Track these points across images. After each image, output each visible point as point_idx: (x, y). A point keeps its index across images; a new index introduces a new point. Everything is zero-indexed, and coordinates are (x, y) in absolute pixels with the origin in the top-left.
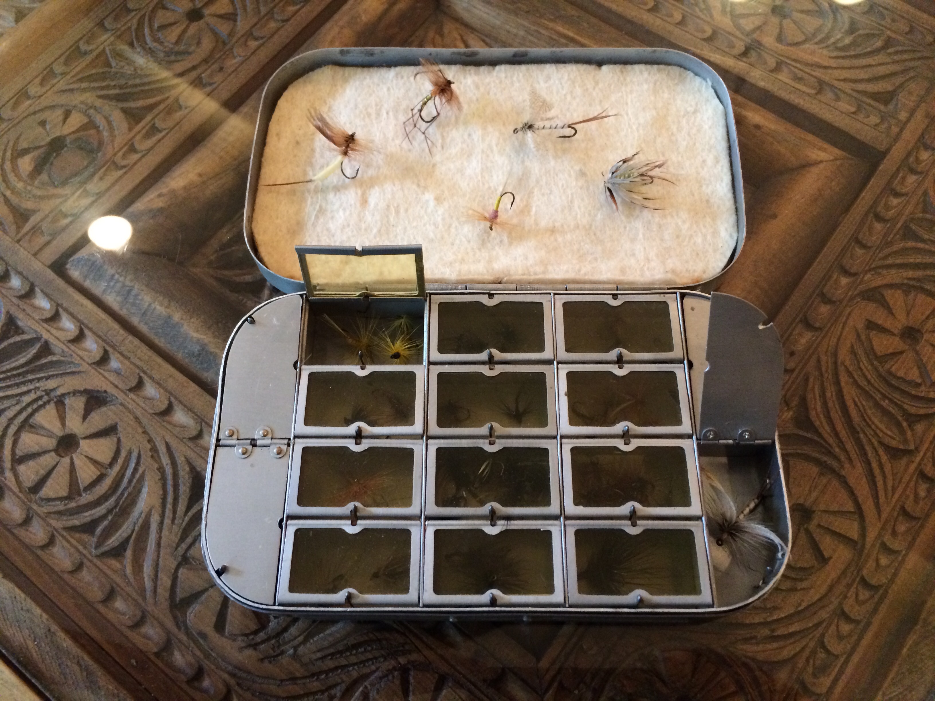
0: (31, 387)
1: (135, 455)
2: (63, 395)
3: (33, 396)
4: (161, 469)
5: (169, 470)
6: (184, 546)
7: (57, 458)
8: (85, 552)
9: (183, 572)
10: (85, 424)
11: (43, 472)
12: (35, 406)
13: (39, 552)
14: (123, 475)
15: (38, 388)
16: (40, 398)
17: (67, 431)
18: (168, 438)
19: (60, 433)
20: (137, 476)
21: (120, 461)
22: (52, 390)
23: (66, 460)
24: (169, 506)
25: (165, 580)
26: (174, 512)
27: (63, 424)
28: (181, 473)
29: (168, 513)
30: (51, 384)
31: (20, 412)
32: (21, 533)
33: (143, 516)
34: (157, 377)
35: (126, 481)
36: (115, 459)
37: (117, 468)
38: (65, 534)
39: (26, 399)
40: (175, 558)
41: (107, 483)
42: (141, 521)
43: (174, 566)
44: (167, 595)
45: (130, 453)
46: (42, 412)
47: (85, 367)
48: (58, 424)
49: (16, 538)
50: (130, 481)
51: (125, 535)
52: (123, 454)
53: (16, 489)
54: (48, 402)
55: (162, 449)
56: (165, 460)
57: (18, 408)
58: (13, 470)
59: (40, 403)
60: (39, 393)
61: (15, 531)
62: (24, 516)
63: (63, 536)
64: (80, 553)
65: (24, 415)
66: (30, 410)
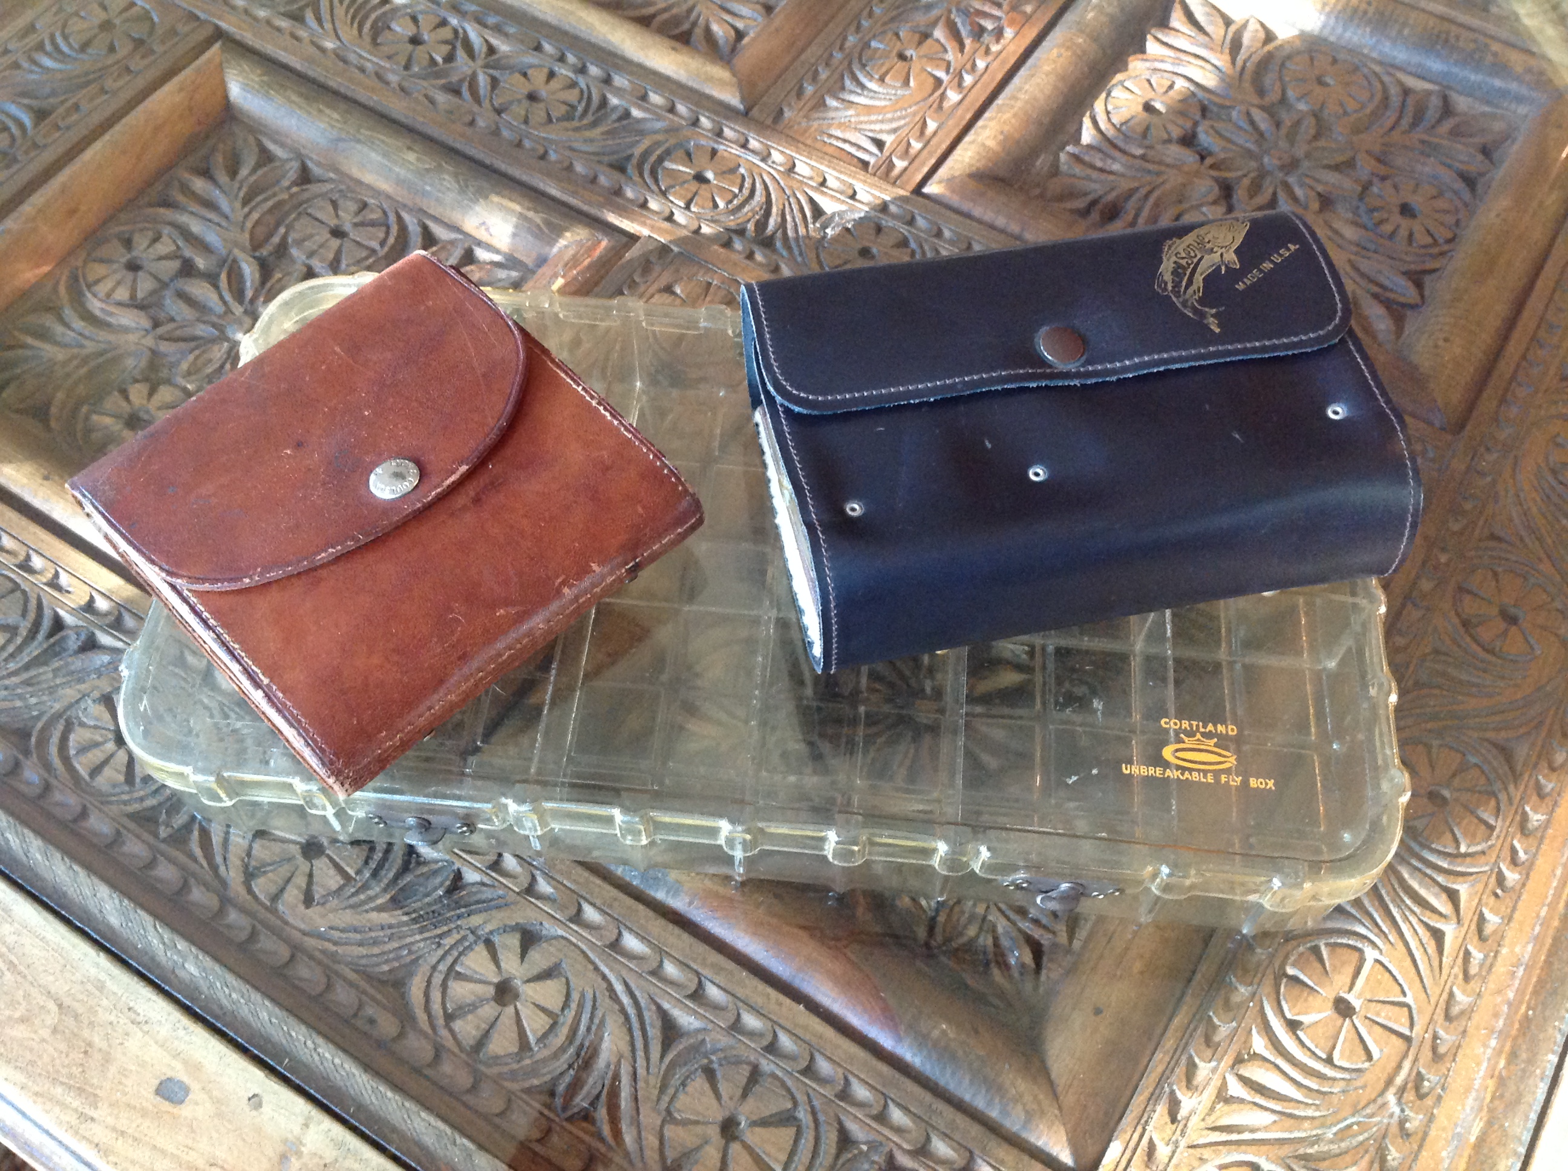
0: (453, 926)
1: (589, 996)
2: (491, 932)
3: (456, 936)
4: (623, 1011)
5: (631, 1011)
6: (666, 1099)
7: (499, 1008)
8: (552, 1115)
9: (669, 1131)
10: (525, 965)
11: (484, 1026)
12: (461, 949)
13: (497, 1120)
14: (579, 1021)
15: (458, 927)
16: (464, 938)
17: (505, 976)
18: (624, 973)
19: (496, 980)
20: (596, 1021)
21: (574, 1006)
22: (477, 928)
23: (510, 1010)
24: (640, 1054)
25: (651, 1141)
26: (648, 1059)
27: (498, 966)
28: (647, 1015)
29: (641, 1062)
30: (476, 920)
31: (442, 958)
32: (469, 1099)
33: (612, 1067)
34: (598, 902)
35: (582, 1028)
36: (566, 1005)
37: (570, 1014)
38: (524, 1096)
39: (448, 942)
40: (659, 1114)
41: (563, 1031)
42: (610, 1074)
43: (659, 1122)
44: (657, 1157)
45: (583, 995)
46: (471, 955)
47: (511, 897)
48: (493, 967)
49: (465, 1105)
50: (589, 1029)
51: (595, 1092)
52: (575, 996)
53: (456, 1050)
54: (476, 942)
55: (619, 988)
56: (626, 1000)
57: (440, 952)
58: (447, 1026)
59: (467, 944)
60: (462, 933)
61: (465, 1098)
62: (471, 1080)
63: (521, 1099)
64: (548, 1119)
65: (450, 960)
66: (455, 953)
